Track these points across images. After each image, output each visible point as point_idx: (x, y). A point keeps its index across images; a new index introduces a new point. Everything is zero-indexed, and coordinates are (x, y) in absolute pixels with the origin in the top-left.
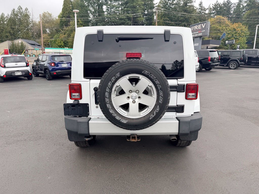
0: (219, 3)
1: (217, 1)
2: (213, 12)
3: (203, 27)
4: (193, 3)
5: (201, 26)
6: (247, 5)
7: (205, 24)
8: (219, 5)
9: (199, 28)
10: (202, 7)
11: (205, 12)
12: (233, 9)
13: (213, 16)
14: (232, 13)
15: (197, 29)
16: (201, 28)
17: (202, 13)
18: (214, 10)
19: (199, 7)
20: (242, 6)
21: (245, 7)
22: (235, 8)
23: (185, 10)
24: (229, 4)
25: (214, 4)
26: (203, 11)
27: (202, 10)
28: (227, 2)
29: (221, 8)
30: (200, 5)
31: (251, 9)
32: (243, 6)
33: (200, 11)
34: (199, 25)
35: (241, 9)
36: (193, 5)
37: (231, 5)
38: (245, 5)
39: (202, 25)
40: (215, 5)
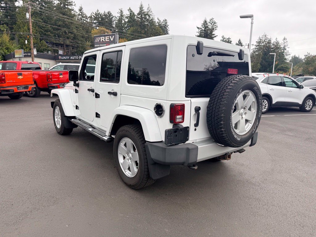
0: (100, 13)
1: (98, 11)
2: (95, 22)
3: (112, 40)
4: (73, 6)
5: (108, 38)
6: (129, 21)
7: (113, 36)
8: (100, 15)
9: (106, 40)
10: (83, 14)
11: (87, 20)
12: (114, 23)
13: (95, 27)
14: (114, 26)
15: (104, 41)
16: (109, 40)
17: (84, 21)
18: (96, 20)
19: (79, 13)
20: (123, 22)
21: (127, 23)
22: (117, 22)
23: (64, 13)
24: (110, 16)
25: (95, 13)
26: (85, 19)
27: (83, 17)
28: (109, 14)
29: (102, 19)
30: (80, 10)
31: (132, 26)
32: (125, 21)
33: (81, 18)
34: (106, 37)
35: (124, 25)
36: (73, 9)
37: (113, 18)
38: (127, 20)
39: (110, 37)
40: (95, 15)
